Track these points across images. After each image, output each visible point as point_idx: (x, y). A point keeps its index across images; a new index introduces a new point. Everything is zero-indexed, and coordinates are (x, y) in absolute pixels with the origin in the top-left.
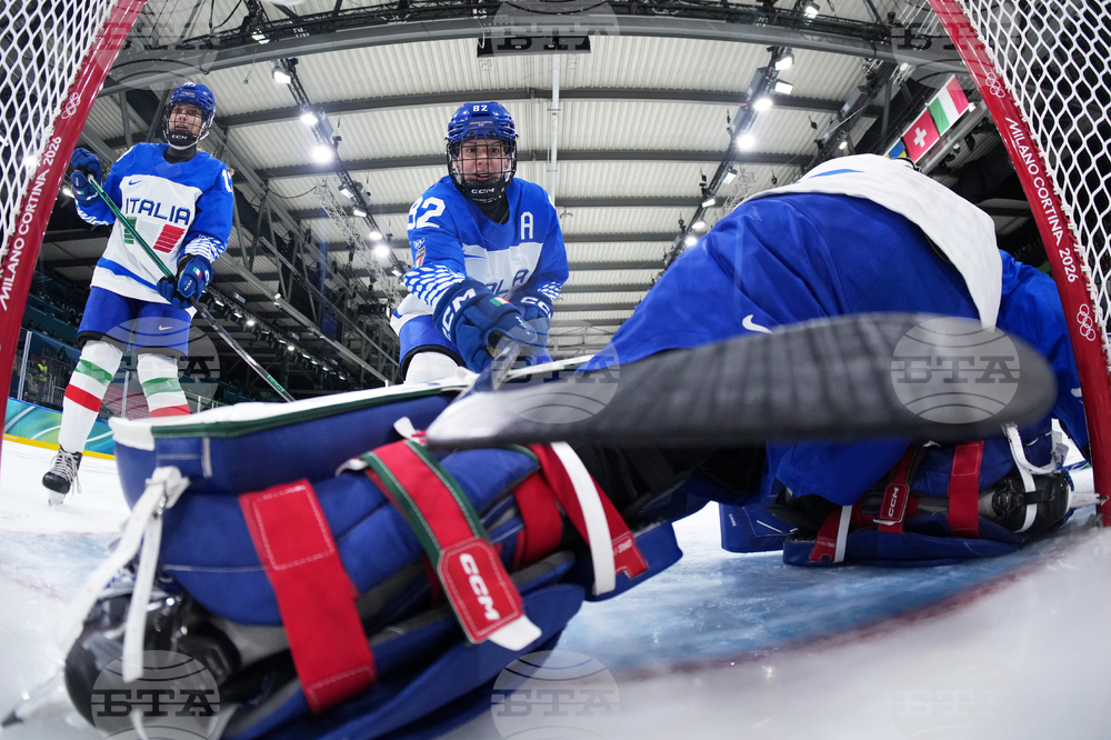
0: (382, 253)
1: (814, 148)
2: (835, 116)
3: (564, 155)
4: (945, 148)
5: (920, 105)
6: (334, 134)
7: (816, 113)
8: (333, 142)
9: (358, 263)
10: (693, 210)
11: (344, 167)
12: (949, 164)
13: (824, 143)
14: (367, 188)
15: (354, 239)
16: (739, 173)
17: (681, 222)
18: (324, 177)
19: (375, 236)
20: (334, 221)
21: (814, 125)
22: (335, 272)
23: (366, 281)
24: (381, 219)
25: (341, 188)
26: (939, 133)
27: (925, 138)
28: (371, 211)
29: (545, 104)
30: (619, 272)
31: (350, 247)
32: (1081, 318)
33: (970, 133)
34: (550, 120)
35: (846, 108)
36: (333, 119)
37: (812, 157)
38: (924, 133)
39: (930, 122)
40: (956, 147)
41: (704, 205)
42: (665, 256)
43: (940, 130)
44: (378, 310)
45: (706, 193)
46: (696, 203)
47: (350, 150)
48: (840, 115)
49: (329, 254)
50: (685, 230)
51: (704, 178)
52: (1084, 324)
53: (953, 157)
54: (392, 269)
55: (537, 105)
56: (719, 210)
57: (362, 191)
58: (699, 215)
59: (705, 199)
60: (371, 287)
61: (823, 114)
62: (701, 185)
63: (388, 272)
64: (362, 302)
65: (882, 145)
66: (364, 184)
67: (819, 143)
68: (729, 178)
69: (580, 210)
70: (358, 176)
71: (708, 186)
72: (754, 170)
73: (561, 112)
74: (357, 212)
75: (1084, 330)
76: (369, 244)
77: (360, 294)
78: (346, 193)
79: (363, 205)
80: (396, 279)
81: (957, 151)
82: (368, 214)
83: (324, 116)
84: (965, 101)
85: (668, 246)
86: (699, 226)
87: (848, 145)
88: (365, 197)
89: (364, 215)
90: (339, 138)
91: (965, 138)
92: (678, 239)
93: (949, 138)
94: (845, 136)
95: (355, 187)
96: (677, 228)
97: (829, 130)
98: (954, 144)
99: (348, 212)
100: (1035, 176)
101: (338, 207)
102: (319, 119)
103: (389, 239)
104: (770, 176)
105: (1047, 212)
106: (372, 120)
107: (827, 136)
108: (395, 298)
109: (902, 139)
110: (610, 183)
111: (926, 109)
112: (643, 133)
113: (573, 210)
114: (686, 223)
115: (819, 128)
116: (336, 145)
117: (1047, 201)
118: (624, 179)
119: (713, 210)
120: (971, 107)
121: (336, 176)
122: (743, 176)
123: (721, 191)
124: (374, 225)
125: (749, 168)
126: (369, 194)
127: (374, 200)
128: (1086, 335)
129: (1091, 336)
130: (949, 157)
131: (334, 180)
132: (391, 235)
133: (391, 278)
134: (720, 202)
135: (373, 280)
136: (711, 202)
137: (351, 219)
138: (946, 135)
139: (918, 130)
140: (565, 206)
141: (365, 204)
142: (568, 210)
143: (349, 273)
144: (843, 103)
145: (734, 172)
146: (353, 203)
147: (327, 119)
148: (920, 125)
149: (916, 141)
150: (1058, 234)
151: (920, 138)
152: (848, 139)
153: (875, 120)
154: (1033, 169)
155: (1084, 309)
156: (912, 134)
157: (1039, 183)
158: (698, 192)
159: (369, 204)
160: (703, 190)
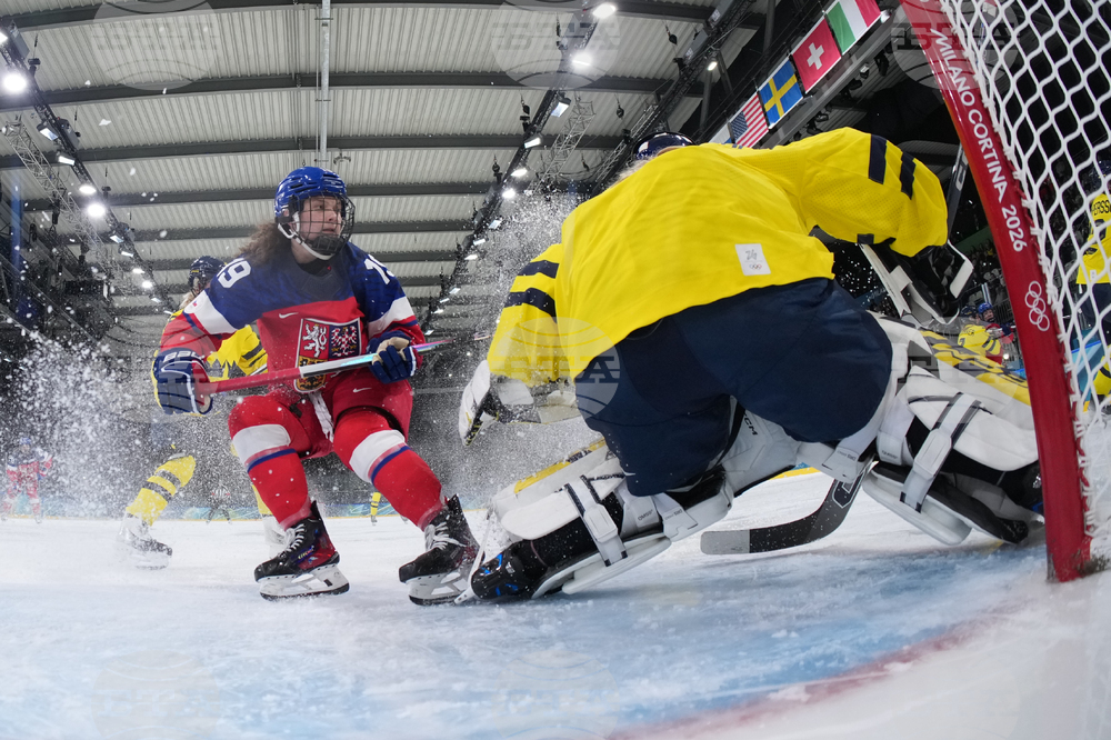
0: (96, 212)
1: (674, 72)
2: (701, 26)
3: (340, 79)
4: (849, 71)
5: (816, 13)
6: (30, 56)
7: (676, 23)
8: (28, 67)
9: (64, 226)
10: (512, 152)
11: (43, 99)
12: (854, 93)
13: (687, 62)
14: (75, 126)
15: (59, 194)
16: (573, 103)
17: (496, 168)
18: (18, 113)
19: (87, 190)
20: (33, 171)
21: (673, 39)
22: (34, 239)
23: (76, 251)
24: (94, 168)
25: (40, 127)
26: (841, 53)
27: (822, 58)
28: (82, 157)
29: (312, 11)
30: (413, 235)
31: (54, 206)
32: (1031, 300)
33: (882, 52)
34: (318, 32)
35: (716, 15)
36: (28, 36)
37: (672, 81)
38: (821, 50)
39: (829, 36)
40: (864, 70)
41: (527, 145)
42: (475, 214)
43: (842, 46)
44: (93, 287)
45: (530, 129)
46: (515, 142)
47: (52, 77)
48: (708, 25)
49: (26, 215)
50: (500, 179)
51: (526, 109)
52: (1034, 308)
53: (860, 83)
54: (111, 233)
55: (301, 13)
56: (546, 152)
57: (69, 131)
58: (519, 160)
59: (528, 137)
60: (82, 258)
61: (685, 23)
62: (522, 118)
63: (105, 238)
64: (71, 278)
65: (765, 66)
66: (71, 120)
67: (680, 62)
68: (562, 108)
69: (361, 153)
70: (63, 111)
71: (532, 120)
72: (593, 99)
73: (334, 22)
74: (62, 159)
75: (1035, 316)
76: (80, 201)
77: (68, 267)
78: (46, 132)
79: (70, 150)
80: (116, 247)
81: (866, 75)
82: (78, 162)
83: (15, 32)
84: (876, 8)
85: (479, 201)
86: (519, 173)
87: (718, 65)
88: (73, 139)
89: (72, 162)
90: (36, 62)
91: (876, 59)
92: (492, 192)
93: (853, 57)
94: (714, 54)
95: (59, 126)
96: (491, 177)
97: (692, 46)
98: (861, 65)
99: (51, 159)
100: (970, 108)
101: (37, 153)
102: (9, 35)
103: (105, 194)
104: (615, 107)
105: (986, 157)
106: (80, 36)
107: (690, 53)
108: (114, 272)
109: (791, 58)
110: (400, 117)
111: (823, 18)
112: (444, 48)
113: (352, 153)
114: (503, 170)
115: (680, 43)
116: (33, 70)
117: (985, 142)
118: (419, 111)
119: (539, 152)
120: (884, 17)
121: (33, 111)
122: (579, 107)
123: (550, 127)
124: (85, 176)
125: (586, 96)
126: (78, 134)
127: (84, 142)
128: (1038, 323)
129: (1043, 324)
130: (853, 83)
131: (31, 117)
132: (108, 188)
133: (108, 246)
134: (548, 141)
135: (85, 249)
136: (536, 142)
137: (55, 169)
138: (850, 54)
139: (812, 47)
140: (342, 147)
141: (73, 148)
142: (345, 153)
143: (51, 239)
144: (711, 10)
145: (567, 101)
146: (56, 147)
147: (20, 36)
148: (816, 40)
149: (810, 62)
150: (1001, 186)
151: (815, 57)
152: (719, 58)
153: (754, 32)
154: (968, 98)
155: (1035, 288)
156: (805, 52)
157: (975, 117)
158: (518, 127)
159: (78, 147)
160: (525, 125)
